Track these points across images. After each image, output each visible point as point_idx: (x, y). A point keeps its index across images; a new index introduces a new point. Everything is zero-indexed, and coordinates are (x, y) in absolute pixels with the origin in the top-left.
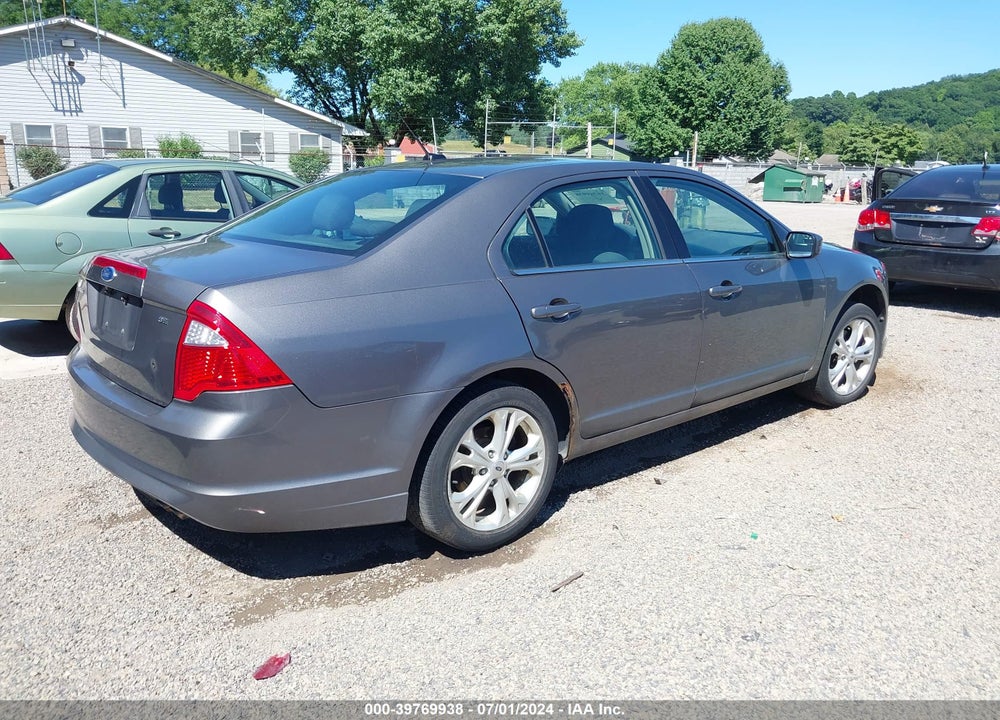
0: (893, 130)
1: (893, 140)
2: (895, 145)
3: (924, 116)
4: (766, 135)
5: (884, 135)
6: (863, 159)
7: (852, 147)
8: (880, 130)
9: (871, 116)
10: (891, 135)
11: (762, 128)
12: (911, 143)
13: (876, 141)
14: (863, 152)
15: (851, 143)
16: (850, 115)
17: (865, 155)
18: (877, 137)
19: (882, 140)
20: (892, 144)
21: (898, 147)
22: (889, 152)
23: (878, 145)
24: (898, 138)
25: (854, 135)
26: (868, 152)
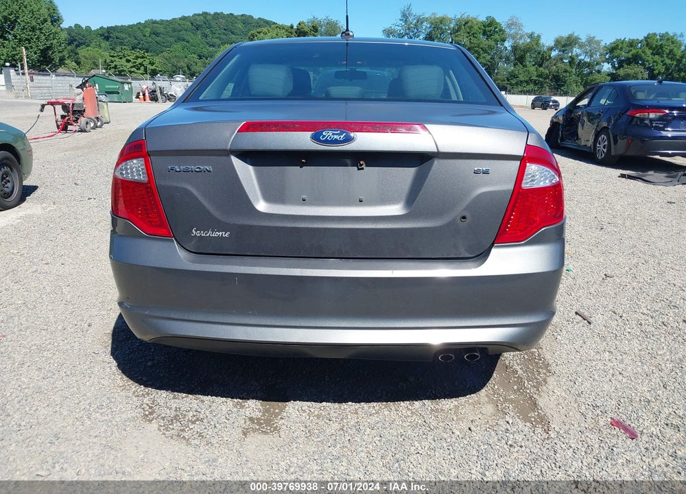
0: (138, 54)
1: (140, 61)
2: (141, 64)
3: (140, 46)
4: (53, 53)
5: (133, 57)
6: (123, 73)
7: (113, 65)
8: (129, 54)
9: (105, 44)
10: (137, 58)
11: (49, 48)
12: (152, 64)
13: (128, 61)
14: (122, 69)
15: (112, 62)
16: (91, 42)
17: (123, 71)
18: (128, 58)
19: (132, 61)
20: (140, 64)
21: (143, 65)
22: (138, 69)
23: (130, 64)
24: (143, 60)
25: (113, 56)
26: (125, 69)
